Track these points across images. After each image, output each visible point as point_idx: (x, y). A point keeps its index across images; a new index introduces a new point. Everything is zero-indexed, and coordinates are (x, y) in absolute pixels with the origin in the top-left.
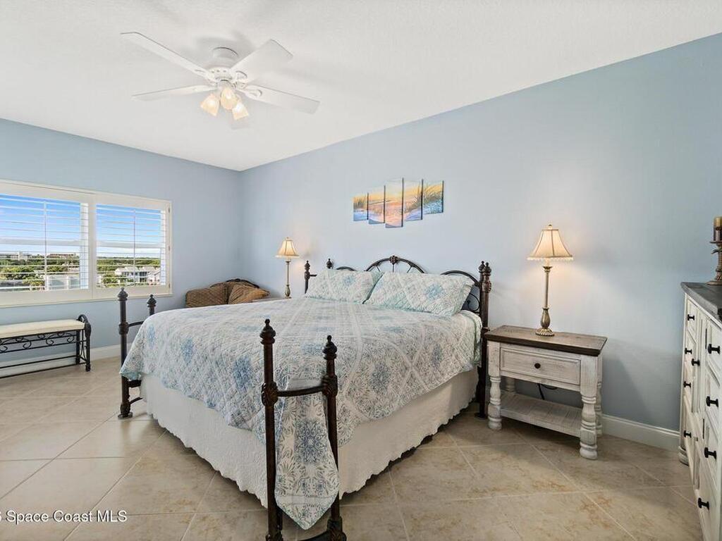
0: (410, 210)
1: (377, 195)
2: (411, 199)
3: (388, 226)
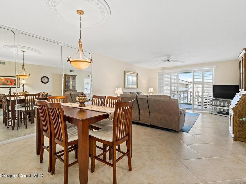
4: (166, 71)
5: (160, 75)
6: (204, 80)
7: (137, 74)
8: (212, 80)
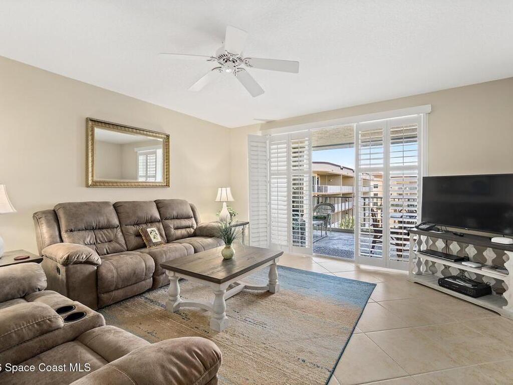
4: (275, 133)
5: (255, 144)
6: (392, 161)
7: (168, 136)
8: (416, 159)
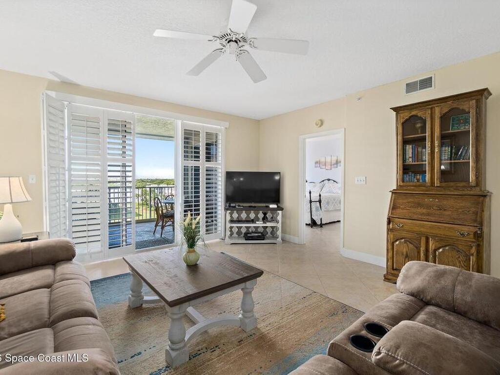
0: (334, 165)
1: (323, 160)
2: (334, 162)
3: (327, 169)
